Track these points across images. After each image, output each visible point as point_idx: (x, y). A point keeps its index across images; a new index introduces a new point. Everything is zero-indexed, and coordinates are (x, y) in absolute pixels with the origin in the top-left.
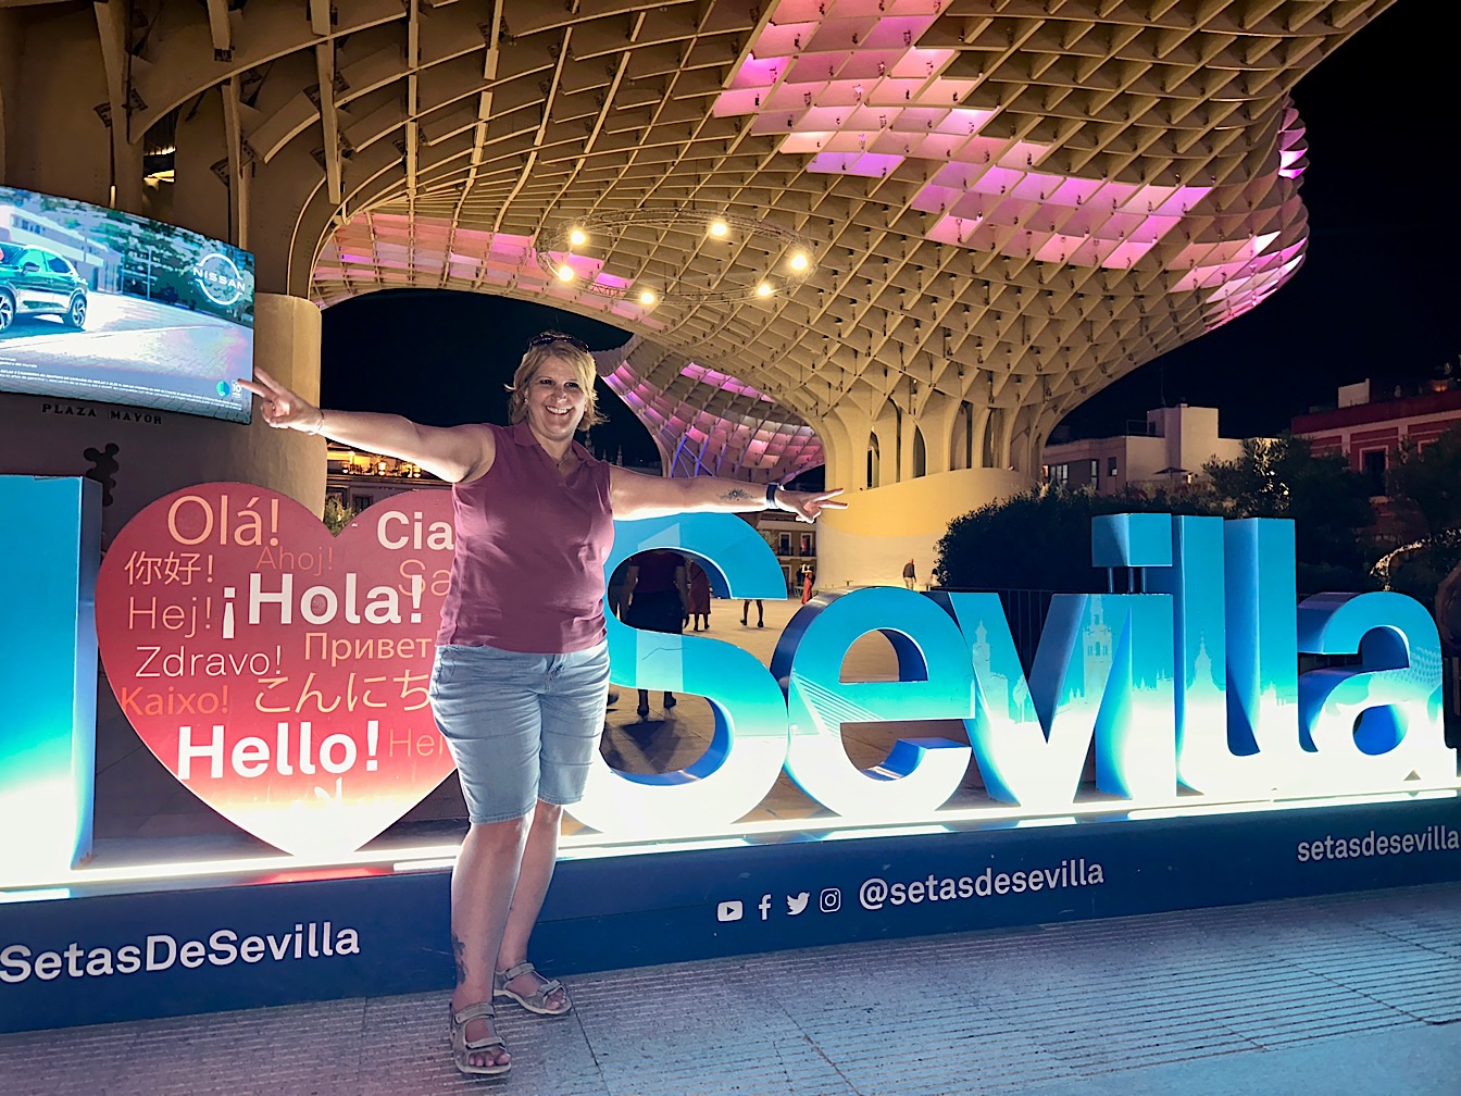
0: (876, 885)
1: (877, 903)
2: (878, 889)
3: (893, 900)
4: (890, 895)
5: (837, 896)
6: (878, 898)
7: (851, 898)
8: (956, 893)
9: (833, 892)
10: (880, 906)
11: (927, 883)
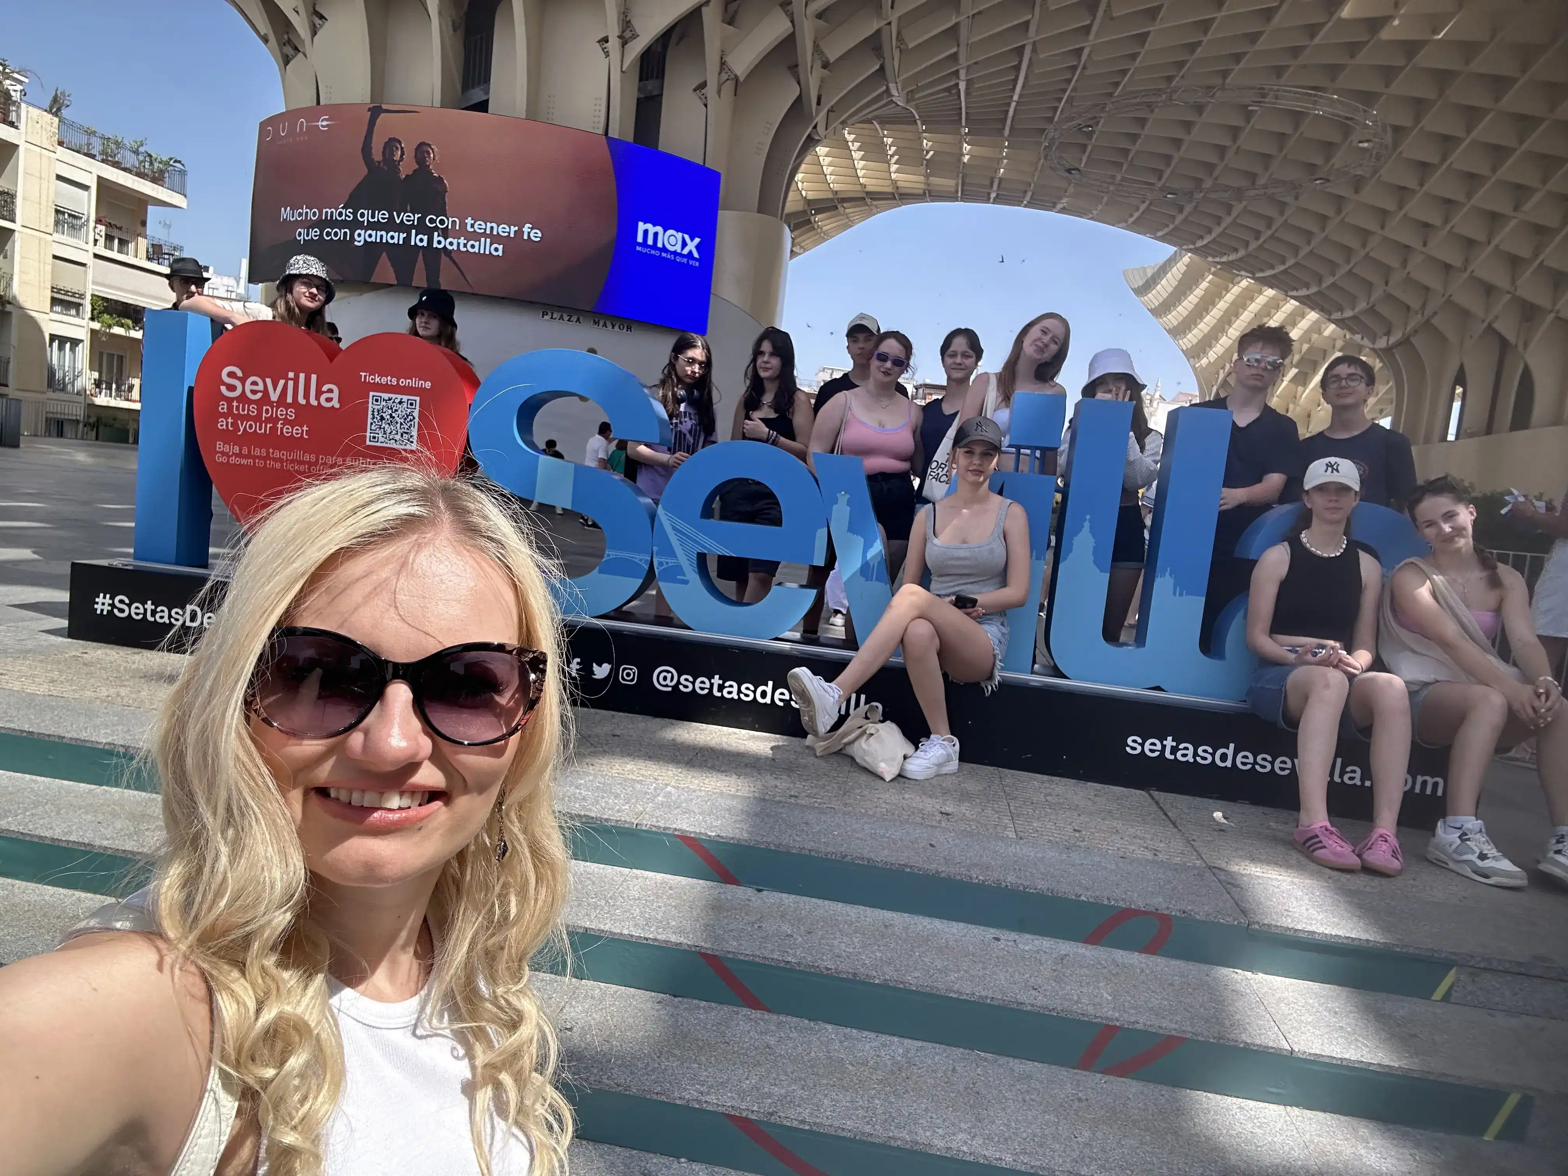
0: (668, 672)
1: (667, 686)
2: (669, 676)
3: (681, 687)
4: (679, 683)
5: (634, 673)
6: (668, 682)
7: (645, 676)
8: (738, 694)
9: (631, 669)
10: (670, 689)
11: (713, 681)
